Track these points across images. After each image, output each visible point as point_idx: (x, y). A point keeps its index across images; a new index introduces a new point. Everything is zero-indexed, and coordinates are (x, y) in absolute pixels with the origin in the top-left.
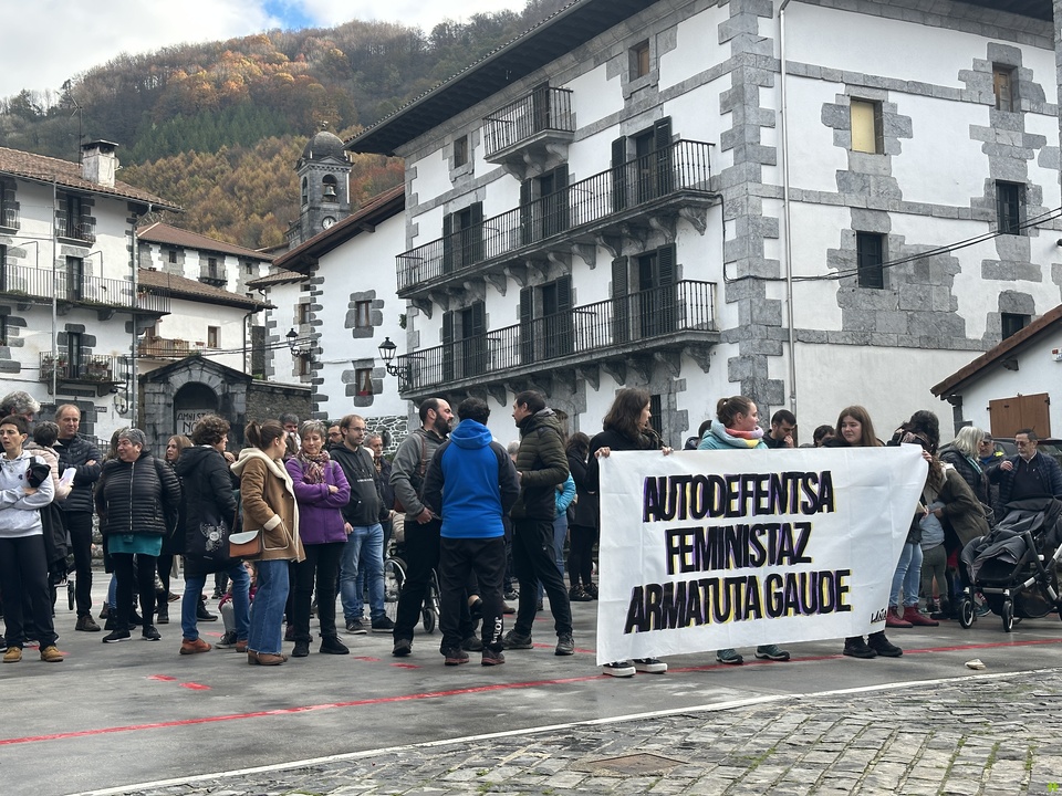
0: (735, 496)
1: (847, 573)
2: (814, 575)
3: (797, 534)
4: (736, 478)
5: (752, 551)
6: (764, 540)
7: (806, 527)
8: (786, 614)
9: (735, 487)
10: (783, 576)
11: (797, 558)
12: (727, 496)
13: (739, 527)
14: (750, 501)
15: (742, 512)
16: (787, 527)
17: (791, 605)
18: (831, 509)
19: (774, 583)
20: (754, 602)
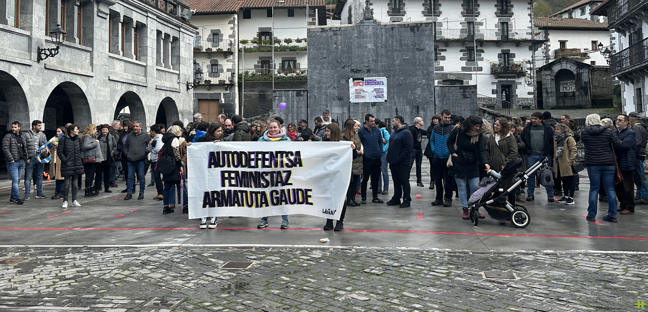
0: (253, 160)
1: (311, 190)
2: (294, 190)
3: (284, 175)
4: (253, 153)
5: (262, 182)
6: (268, 178)
7: (289, 173)
8: (281, 204)
9: (253, 156)
10: (279, 191)
11: (285, 183)
12: (248, 160)
13: (255, 172)
14: (260, 162)
15: (257, 166)
16: (279, 173)
17: (283, 201)
18: (301, 165)
19: (274, 193)
20: (265, 200)
